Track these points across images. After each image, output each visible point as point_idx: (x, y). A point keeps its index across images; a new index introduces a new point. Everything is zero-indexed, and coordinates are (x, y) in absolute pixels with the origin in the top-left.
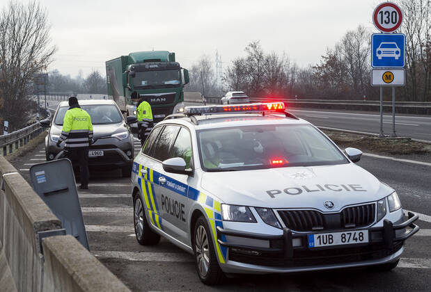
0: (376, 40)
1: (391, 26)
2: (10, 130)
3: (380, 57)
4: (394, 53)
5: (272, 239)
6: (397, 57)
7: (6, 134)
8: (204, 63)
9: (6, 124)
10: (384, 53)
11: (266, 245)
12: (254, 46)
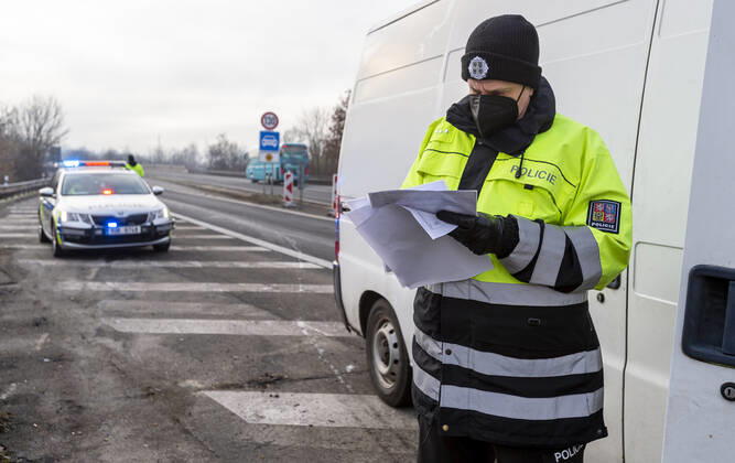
0: (263, 135)
1: (272, 126)
2: (9, 182)
3: (264, 145)
4: (272, 143)
5: (86, 230)
6: (275, 145)
7: (6, 185)
8: (193, 146)
9: (6, 178)
10: (267, 142)
11: (82, 233)
12: (222, 136)
